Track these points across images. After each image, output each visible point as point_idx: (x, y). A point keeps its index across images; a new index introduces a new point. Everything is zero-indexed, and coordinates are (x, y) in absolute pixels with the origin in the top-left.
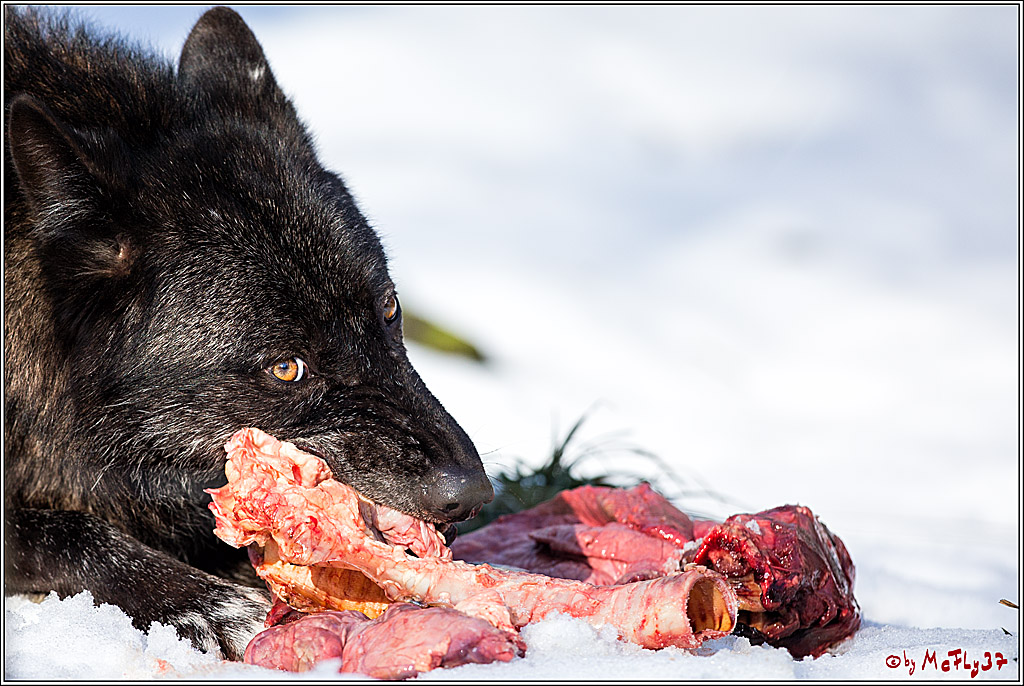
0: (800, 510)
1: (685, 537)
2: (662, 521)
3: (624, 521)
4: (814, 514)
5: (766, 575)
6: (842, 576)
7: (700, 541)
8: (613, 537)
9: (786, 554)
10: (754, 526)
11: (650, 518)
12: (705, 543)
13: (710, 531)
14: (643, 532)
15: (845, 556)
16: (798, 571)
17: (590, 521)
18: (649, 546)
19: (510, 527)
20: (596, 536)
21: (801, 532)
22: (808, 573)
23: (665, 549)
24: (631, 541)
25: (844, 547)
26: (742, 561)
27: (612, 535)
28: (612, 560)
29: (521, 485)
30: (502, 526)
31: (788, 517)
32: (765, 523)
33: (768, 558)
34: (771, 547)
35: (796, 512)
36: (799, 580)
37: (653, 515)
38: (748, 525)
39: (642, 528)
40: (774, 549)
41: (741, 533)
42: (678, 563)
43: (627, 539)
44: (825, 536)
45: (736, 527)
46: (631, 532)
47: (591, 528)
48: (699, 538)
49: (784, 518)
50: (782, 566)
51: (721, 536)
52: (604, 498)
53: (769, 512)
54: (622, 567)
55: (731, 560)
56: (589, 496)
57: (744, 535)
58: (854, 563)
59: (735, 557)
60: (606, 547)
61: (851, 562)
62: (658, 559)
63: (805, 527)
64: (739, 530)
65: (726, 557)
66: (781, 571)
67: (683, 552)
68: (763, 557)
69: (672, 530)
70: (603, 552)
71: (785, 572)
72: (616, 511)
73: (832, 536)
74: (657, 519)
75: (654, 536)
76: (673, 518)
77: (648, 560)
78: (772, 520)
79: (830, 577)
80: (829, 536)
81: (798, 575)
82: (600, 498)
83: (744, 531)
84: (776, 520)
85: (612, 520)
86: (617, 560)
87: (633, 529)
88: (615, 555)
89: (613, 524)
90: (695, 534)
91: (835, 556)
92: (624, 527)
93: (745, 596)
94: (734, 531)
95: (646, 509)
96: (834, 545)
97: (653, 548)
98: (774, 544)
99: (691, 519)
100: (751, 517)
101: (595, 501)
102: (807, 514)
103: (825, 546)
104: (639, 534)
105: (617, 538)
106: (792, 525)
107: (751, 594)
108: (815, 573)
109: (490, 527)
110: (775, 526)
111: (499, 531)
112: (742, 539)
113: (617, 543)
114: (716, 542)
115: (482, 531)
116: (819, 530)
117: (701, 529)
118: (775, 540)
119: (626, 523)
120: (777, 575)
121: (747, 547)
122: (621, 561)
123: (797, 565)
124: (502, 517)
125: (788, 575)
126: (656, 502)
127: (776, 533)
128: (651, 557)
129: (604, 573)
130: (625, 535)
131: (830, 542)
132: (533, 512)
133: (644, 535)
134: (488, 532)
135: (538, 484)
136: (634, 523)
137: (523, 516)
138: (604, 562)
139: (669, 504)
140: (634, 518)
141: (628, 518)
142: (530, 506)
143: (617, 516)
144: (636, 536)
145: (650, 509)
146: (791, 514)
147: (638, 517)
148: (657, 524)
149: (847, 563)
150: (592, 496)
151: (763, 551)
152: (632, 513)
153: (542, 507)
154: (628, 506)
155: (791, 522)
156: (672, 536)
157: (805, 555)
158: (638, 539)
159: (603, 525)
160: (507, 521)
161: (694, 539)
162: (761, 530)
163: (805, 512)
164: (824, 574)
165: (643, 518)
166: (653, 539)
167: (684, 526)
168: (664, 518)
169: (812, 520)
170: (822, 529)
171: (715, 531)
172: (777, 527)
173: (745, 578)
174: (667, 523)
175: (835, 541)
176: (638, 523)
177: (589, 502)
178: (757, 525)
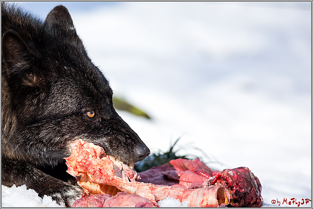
0: (245, 169)
1: (209, 176)
2: (203, 170)
3: (191, 170)
4: (250, 170)
5: (234, 188)
6: (258, 189)
7: (214, 177)
8: (187, 175)
9: (241, 182)
10: (231, 173)
11: (199, 169)
12: (216, 178)
13: (217, 174)
14: (197, 173)
15: (259, 183)
16: (244, 187)
17: (180, 169)
18: (198, 178)
19: (156, 170)
20: (182, 174)
21: (246, 175)
22: (247, 188)
23: (203, 179)
24: (193, 176)
25: (259, 180)
26: (227, 183)
27: (186, 174)
28: (187, 182)
29: (160, 157)
30: (153, 170)
31: (242, 170)
32: (235, 172)
33: (235, 183)
34: (236, 179)
35: (244, 169)
36: (244, 190)
37: (200, 168)
38: (229, 172)
39: (196, 172)
40: (237, 180)
41: (227, 175)
42: (207, 183)
43: (191, 176)
44: (253, 177)
45: (226, 173)
46: (193, 173)
47: (180, 172)
48: (214, 176)
49: (240, 171)
50: (239, 185)
51: (221, 175)
52: (185, 162)
53: (236, 169)
54: (190, 184)
55: (224, 183)
56: (180, 162)
57: (228, 176)
58: (262, 185)
59: (225, 182)
60: (185, 178)
61: (261, 185)
62: (201, 182)
63: (247, 174)
64: (226, 174)
65: (222, 182)
66: (239, 187)
67: (209, 180)
68: (233, 183)
69: (205, 173)
70: (184, 179)
71: (240, 187)
72: (188, 167)
73: (255, 177)
74: (201, 170)
75: (200, 175)
76: (206, 169)
77: (198, 182)
78: (237, 171)
79: (254, 189)
80: (254, 177)
81: (244, 188)
82: (184, 162)
83: (228, 174)
84: (238, 171)
85: (187, 169)
86: (188, 182)
87: (193, 172)
88: (188, 180)
89: (187, 171)
90: (213, 175)
91: (256, 183)
92: (191, 172)
94: (225, 174)
95: (197, 167)
96: (256, 180)
97: (199, 179)
98: (237, 179)
99: (212, 170)
100: (230, 170)
101: (182, 163)
102: (248, 170)
103: (253, 180)
104: (195, 174)
105: (188, 175)
106: (243, 173)
108: (249, 188)
109: (150, 170)
111: (152, 171)
112: (227, 177)
113: (188, 177)
114: (219, 178)
115: (147, 171)
116: (251, 175)
117: (215, 173)
118: (237, 177)
119: (191, 171)
120: (238, 188)
121: (229, 179)
122: (189, 182)
123: (244, 185)
124: (153, 167)
125: (241, 188)
126: (201, 164)
127: (238, 175)
128: (198, 181)
129: (184, 186)
130: (191, 174)
131: (255, 179)
132: (163, 166)
133: (197, 174)
134: (149, 172)
135: (165, 157)
136: (194, 171)
137: (160, 167)
138: (184, 182)
139: (205, 165)
140: (194, 169)
141: (192, 169)
142: (162, 164)
143: (189, 168)
144: (194, 175)
145: (199, 166)
146: (243, 170)
147: (195, 169)
148: (201, 171)
149: (259, 185)
150: (181, 162)
151: (234, 181)
152: (193, 167)
153: (166, 164)
154: (192, 165)
155: (242, 172)
156: (205, 175)
157: (246, 182)
158: (195, 176)
159: (184, 171)
160: (155, 168)
161: (212, 176)
162: (233, 174)
163: (247, 169)
164: (252, 189)
165: (197, 169)
166: (199, 176)
167: (210, 172)
168: (203, 169)
169: (249, 172)
170: (252, 174)
171: (219, 174)
172: (238, 173)
174: (204, 171)
175: (256, 179)
176: (195, 171)
177: (180, 164)
178: (232, 173)
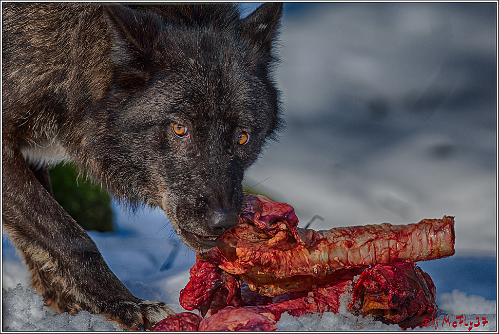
0: (407, 261)
5: (390, 291)
6: (428, 292)
9: (400, 282)
15: (431, 283)
16: (406, 289)
22: (411, 290)
25: (430, 279)
26: (378, 285)
31: (400, 264)
32: (389, 267)
33: (391, 283)
34: (392, 278)
35: (405, 262)
36: (406, 293)
38: (381, 268)
40: (394, 279)
44: (419, 273)
45: (375, 269)
50: (398, 287)
51: (368, 274)
53: (391, 262)
55: (373, 285)
57: (379, 273)
59: (375, 283)
61: (434, 285)
63: (409, 269)
64: (376, 271)
65: (371, 284)
66: (397, 290)
68: (388, 283)
71: (399, 290)
78: (393, 266)
79: (422, 292)
80: (422, 273)
81: (406, 291)
83: (380, 271)
84: (395, 266)
91: (425, 283)
93: (381, 302)
98: (394, 277)
102: (410, 263)
106: (403, 268)
107: (384, 301)
108: (414, 290)
110: (394, 269)
116: (417, 270)
118: (394, 275)
120: (395, 292)
121: (381, 278)
123: (405, 287)
125: (400, 292)
127: (395, 272)
131: (423, 276)
146: (402, 263)
149: (431, 286)
151: (389, 281)
157: (408, 281)
162: (388, 271)
164: (419, 291)
169: (413, 266)
171: (365, 272)
173: (380, 294)
175: (426, 276)
